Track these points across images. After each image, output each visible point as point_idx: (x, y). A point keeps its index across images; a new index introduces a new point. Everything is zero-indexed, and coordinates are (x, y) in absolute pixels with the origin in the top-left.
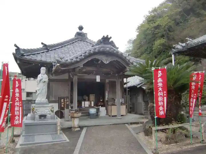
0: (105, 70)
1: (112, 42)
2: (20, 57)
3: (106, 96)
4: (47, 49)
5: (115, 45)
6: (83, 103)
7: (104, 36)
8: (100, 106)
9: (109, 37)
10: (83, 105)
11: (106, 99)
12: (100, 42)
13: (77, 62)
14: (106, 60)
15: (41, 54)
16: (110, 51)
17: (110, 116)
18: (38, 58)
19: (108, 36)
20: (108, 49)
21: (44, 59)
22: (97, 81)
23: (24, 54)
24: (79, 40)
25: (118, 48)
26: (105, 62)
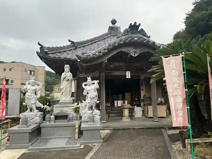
0: (136, 65)
1: (142, 29)
2: (43, 55)
3: (142, 95)
4: (75, 46)
5: (146, 33)
6: (116, 102)
7: (131, 24)
8: (136, 106)
9: (137, 24)
10: (116, 105)
11: (142, 97)
12: (127, 32)
13: (99, 57)
14: (135, 52)
15: (67, 52)
16: (139, 41)
17: (147, 117)
18: (63, 56)
19: (135, 23)
20: (136, 39)
21: (69, 57)
22: (127, 77)
23: (48, 53)
24: (111, 36)
25: (149, 37)
26: (133, 55)
